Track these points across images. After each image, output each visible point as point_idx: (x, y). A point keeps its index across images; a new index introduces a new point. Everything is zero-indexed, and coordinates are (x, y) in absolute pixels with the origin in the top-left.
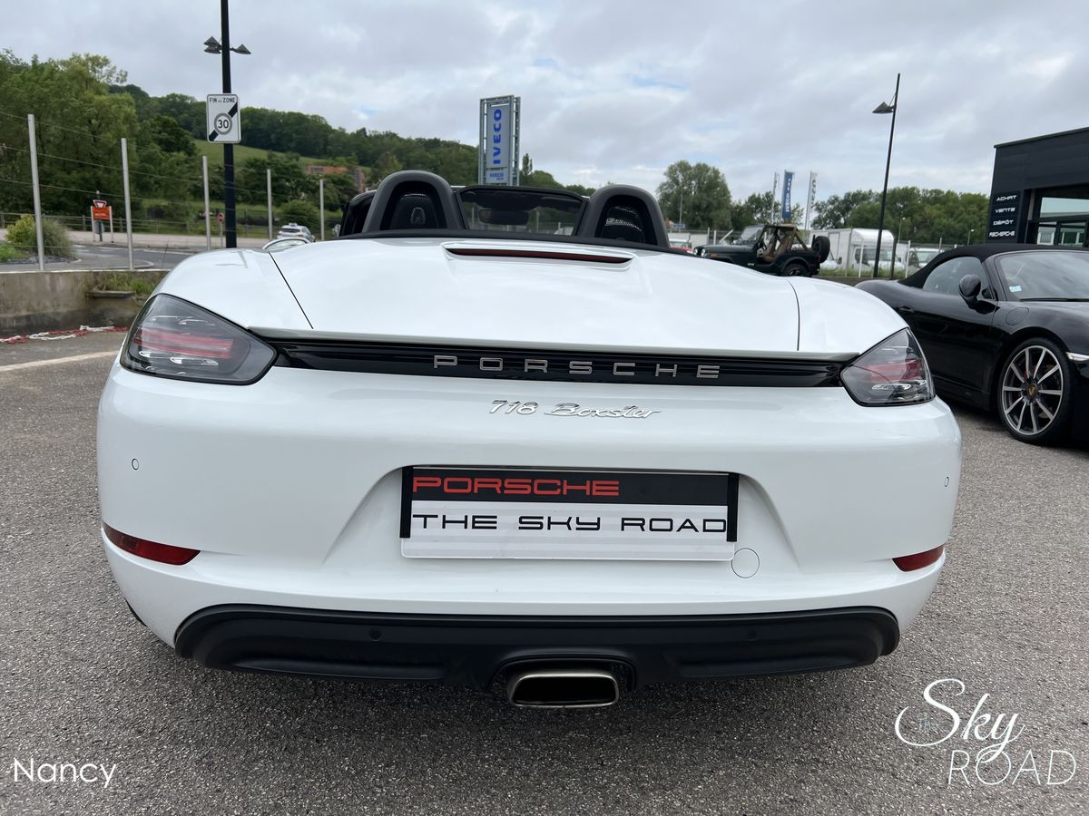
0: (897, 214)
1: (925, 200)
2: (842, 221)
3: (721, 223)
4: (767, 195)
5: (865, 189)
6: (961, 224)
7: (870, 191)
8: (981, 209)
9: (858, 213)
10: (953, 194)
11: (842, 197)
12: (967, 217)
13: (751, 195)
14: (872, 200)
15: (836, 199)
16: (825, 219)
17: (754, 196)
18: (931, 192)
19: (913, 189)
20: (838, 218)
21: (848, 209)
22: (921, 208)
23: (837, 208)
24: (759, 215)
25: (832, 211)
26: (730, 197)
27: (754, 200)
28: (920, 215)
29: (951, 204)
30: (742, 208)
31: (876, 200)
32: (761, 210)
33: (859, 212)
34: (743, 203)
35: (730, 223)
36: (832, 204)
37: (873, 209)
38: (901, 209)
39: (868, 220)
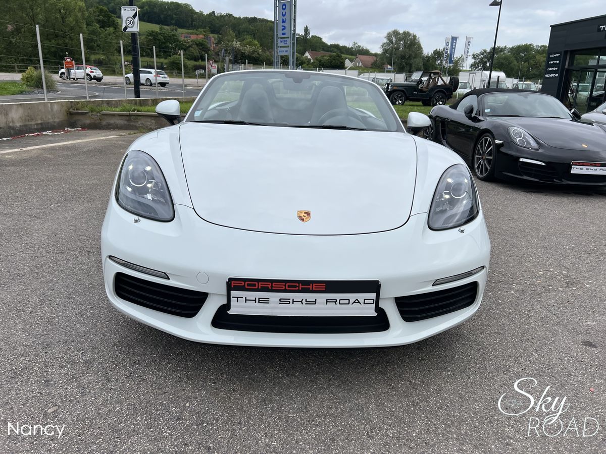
0: (520, 61)
1: (538, 52)
2: (488, 65)
3: (416, 67)
4: (443, 50)
5: (503, 46)
7: (505, 46)
11: (488, 50)
13: (435, 49)
14: (506, 52)
15: (485, 51)
16: (478, 64)
17: (437, 50)
18: (541, 47)
19: (530, 45)
20: (486, 63)
22: (534, 56)
23: (485, 57)
24: (439, 62)
25: (483, 58)
26: (422, 51)
27: (436, 53)
28: (533, 61)
30: (429, 58)
31: (509, 52)
32: (441, 59)
33: (498, 59)
34: (430, 54)
35: (422, 66)
36: (482, 54)
37: (506, 58)
38: (523, 57)
39: (502, 64)
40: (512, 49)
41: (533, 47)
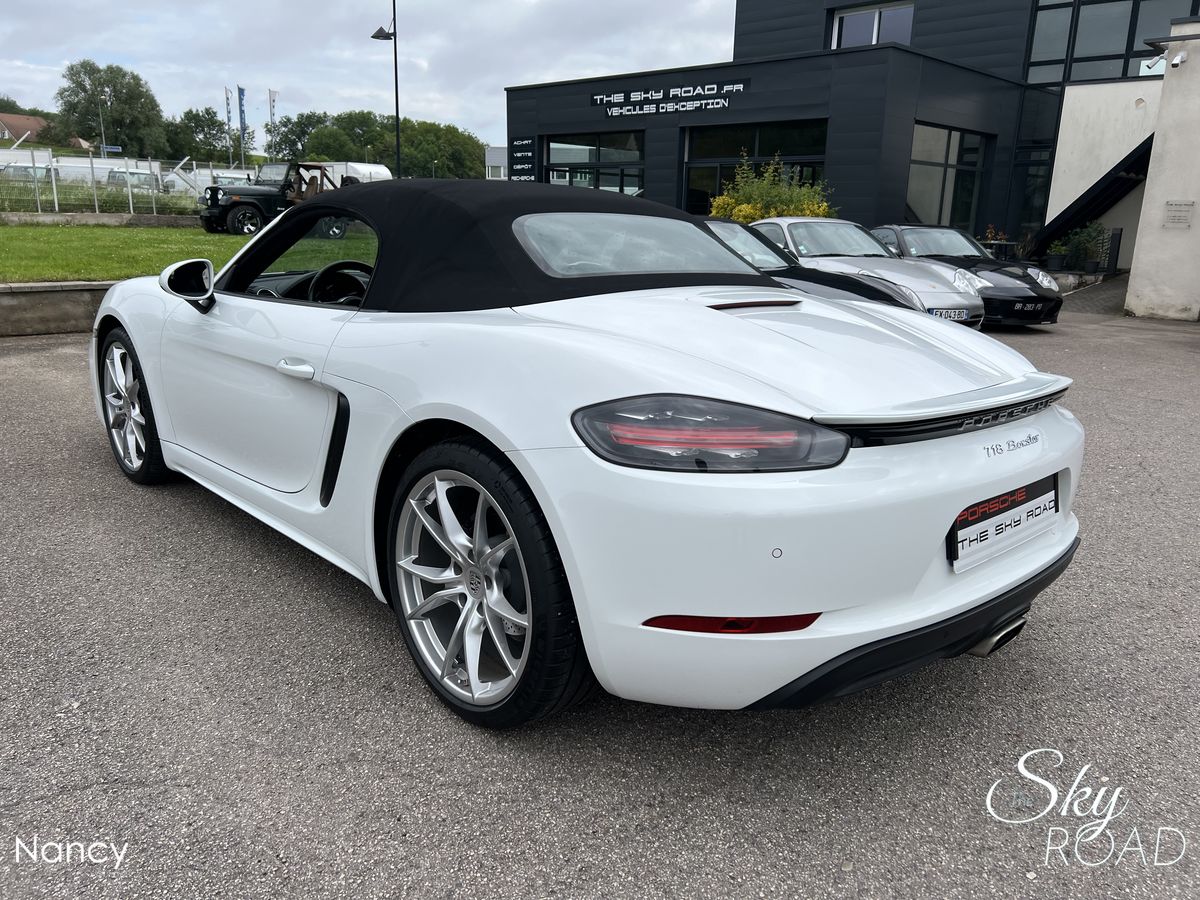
0: (357, 140)
1: (383, 126)
2: (300, 146)
3: (154, 144)
4: (208, 111)
5: (319, 112)
6: (422, 154)
8: (438, 138)
9: (317, 138)
10: (409, 121)
11: (295, 119)
12: (426, 146)
13: (187, 110)
14: (328, 123)
15: (289, 120)
16: (280, 144)
17: (191, 111)
19: (369, 113)
20: (294, 143)
21: (304, 133)
22: (382, 135)
23: (291, 131)
24: (201, 136)
25: (286, 136)
26: (159, 112)
27: (190, 116)
28: (381, 143)
29: (409, 132)
30: (176, 126)
31: (333, 124)
32: (203, 130)
33: (317, 136)
34: (178, 120)
35: (167, 144)
36: (285, 126)
37: (332, 135)
38: (359, 135)
39: (328, 147)
40: (339, 120)
41: (375, 117)
